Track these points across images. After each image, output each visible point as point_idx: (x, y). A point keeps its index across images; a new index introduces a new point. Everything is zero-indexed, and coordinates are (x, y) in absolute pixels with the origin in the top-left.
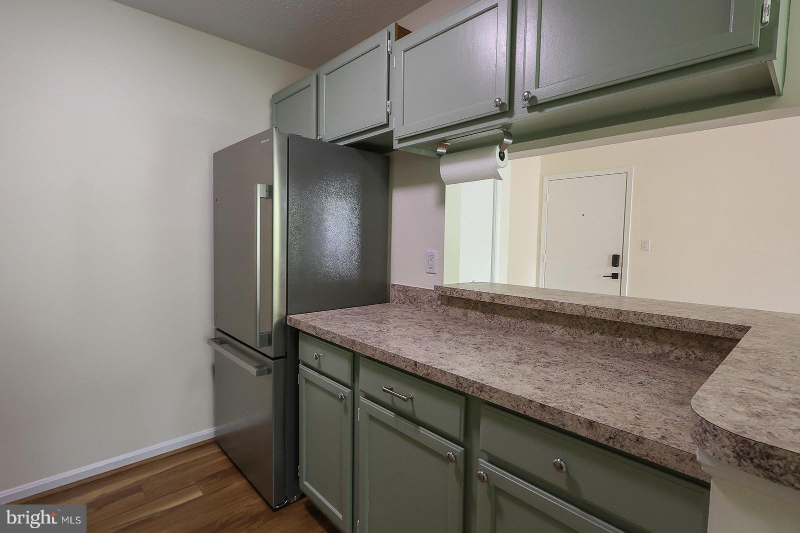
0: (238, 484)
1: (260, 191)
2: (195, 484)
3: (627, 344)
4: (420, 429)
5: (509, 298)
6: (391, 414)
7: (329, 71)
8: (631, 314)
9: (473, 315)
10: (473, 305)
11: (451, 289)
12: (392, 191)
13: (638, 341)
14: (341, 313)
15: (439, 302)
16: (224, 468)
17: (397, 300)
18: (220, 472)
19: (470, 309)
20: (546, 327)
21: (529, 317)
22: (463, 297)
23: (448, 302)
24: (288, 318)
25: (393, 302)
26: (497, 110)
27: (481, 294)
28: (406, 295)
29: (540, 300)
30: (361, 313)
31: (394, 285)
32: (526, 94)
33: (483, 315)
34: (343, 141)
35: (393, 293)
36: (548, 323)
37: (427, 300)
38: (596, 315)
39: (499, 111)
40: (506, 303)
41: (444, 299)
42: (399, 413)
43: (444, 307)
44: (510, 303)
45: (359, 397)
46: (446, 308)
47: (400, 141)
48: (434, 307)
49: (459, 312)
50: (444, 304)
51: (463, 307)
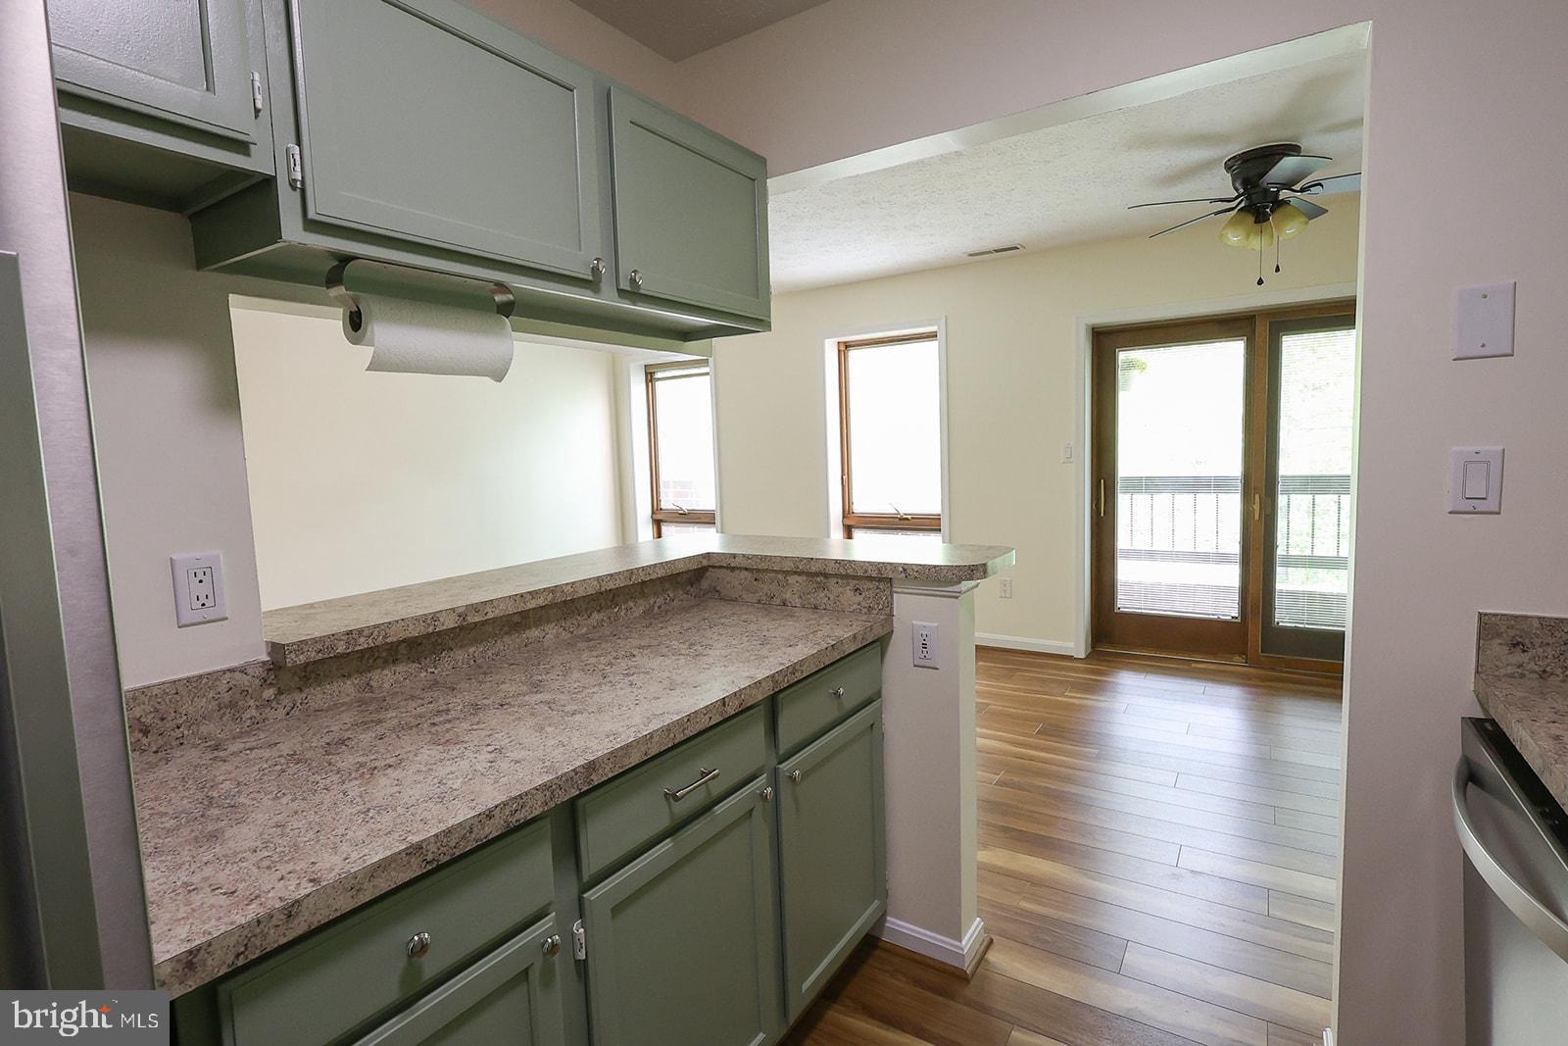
3: (622, 613)
5: (495, 604)
8: (641, 570)
11: (348, 634)
13: (631, 604)
15: (268, 693)
20: (535, 633)
21: (506, 629)
23: (306, 678)
27: (435, 617)
29: (544, 589)
36: (536, 625)
38: (611, 586)
40: (491, 616)
43: (288, 698)
44: (498, 613)
45: (580, 899)
46: (298, 697)
47: (312, 225)
48: (247, 715)
49: (348, 688)
50: (289, 691)
51: (357, 672)
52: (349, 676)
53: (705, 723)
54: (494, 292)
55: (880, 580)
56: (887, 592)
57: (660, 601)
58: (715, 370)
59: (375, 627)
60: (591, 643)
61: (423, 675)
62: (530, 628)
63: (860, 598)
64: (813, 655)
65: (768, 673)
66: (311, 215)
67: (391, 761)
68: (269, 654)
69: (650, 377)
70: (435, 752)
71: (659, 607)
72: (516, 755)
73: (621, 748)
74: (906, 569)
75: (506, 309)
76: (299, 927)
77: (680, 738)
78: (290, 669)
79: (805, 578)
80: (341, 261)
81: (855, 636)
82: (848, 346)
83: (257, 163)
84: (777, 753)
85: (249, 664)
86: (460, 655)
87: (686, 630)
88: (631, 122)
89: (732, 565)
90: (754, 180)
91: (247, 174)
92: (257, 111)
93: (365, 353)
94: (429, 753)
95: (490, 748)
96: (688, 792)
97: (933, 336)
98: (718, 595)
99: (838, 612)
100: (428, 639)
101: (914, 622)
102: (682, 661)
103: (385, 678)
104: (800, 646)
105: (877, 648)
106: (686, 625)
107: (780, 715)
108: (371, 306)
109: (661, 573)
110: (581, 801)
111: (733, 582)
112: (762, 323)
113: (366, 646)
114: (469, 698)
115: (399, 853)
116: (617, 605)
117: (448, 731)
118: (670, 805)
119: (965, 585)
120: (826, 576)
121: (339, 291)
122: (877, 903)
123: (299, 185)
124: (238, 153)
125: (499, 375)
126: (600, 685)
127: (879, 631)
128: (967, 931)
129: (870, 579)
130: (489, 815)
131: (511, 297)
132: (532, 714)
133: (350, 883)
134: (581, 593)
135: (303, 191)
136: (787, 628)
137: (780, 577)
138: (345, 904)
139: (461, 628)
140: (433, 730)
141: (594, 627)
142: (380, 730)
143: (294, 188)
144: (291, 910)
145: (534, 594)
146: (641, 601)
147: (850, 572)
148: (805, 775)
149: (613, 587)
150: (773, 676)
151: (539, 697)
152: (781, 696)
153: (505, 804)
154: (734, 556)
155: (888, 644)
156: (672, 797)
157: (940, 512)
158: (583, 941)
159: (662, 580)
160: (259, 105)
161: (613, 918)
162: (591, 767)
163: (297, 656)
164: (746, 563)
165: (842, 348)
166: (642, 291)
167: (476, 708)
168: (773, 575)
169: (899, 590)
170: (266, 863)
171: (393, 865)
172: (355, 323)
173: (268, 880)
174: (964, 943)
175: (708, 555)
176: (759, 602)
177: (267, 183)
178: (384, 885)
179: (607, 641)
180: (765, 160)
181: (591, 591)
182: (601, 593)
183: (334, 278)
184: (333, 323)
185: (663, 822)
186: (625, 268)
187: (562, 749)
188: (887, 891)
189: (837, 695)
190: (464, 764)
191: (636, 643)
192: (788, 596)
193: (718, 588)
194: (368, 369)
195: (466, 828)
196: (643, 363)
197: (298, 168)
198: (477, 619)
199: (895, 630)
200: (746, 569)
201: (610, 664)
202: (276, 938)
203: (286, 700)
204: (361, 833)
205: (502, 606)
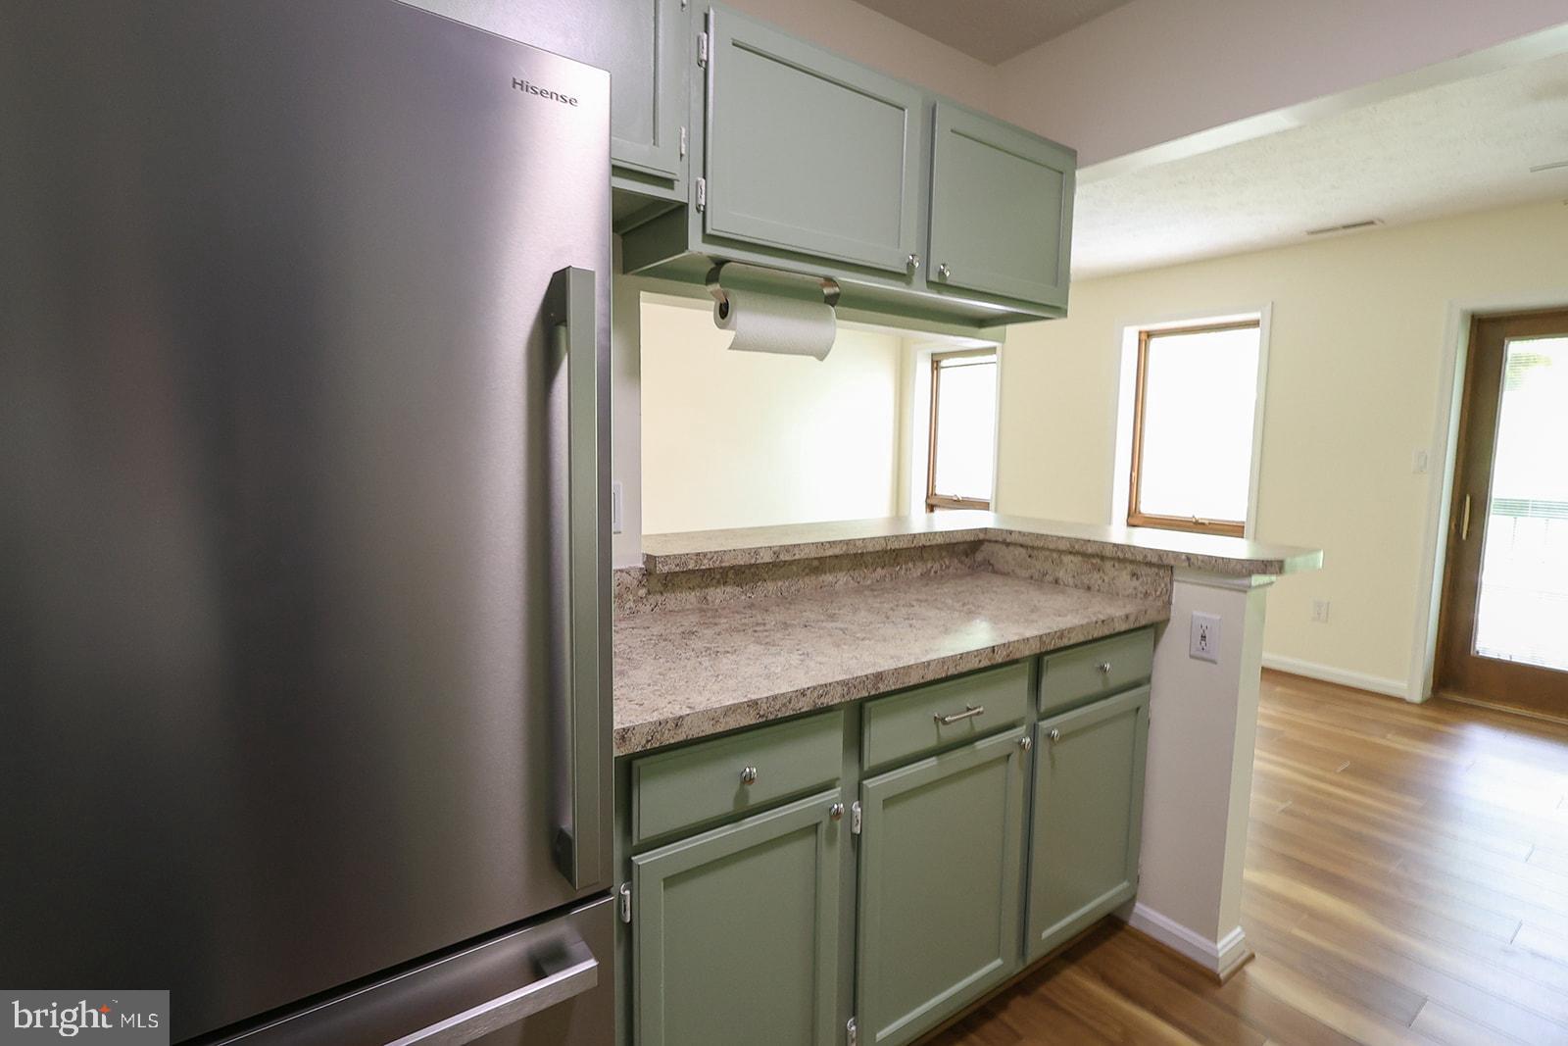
3: (903, 572)
5: (802, 547)
10: (718, 576)
11: (698, 554)
13: (910, 565)
15: (642, 592)
19: (713, 586)
20: (829, 578)
21: (807, 570)
23: (665, 585)
27: (756, 551)
29: (841, 541)
33: (737, 590)
36: (830, 572)
38: (896, 545)
40: (797, 557)
41: (656, 581)
44: (803, 555)
45: (860, 786)
46: (660, 598)
47: (709, 238)
48: (627, 606)
49: (691, 598)
50: (655, 593)
51: (699, 586)
52: (693, 589)
53: (974, 664)
54: (823, 286)
55: (1160, 566)
56: (1167, 580)
57: (937, 566)
58: (1003, 359)
59: (715, 552)
60: (876, 593)
61: (743, 597)
62: (825, 573)
63: (1136, 583)
64: (1082, 626)
65: (1036, 633)
66: (709, 231)
67: (729, 649)
68: (644, 563)
69: (936, 365)
70: (759, 648)
71: (936, 572)
72: (819, 659)
73: (904, 667)
74: (1189, 557)
75: (832, 300)
76: (681, 736)
77: (952, 671)
78: (658, 575)
79: (1080, 558)
80: (717, 264)
81: (1127, 617)
82: (1150, 335)
83: (676, 195)
84: (1038, 711)
85: (632, 568)
86: (771, 586)
87: (959, 593)
88: (952, 131)
89: (1008, 540)
90: (1062, 173)
91: (669, 202)
92: (681, 155)
93: (729, 336)
94: (753, 648)
95: (800, 652)
96: (955, 720)
97: (1255, 324)
98: (990, 567)
99: (1113, 594)
100: (750, 569)
101: (1195, 613)
102: (956, 614)
103: (718, 595)
104: (1069, 617)
105: (1151, 632)
106: (959, 589)
107: (1044, 673)
108: (737, 299)
109: (940, 540)
110: (869, 705)
111: (1007, 557)
112: (1059, 310)
113: (708, 567)
114: (779, 618)
115: (743, 703)
116: (898, 564)
117: (767, 637)
118: (938, 727)
119: (1257, 580)
120: (1103, 558)
121: (716, 287)
122: (1125, 884)
123: (702, 208)
124: (666, 187)
125: (821, 355)
126: (884, 623)
127: (1152, 616)
128: (1224, 936)
129: (1150, 564)
130: (803, 693)
131: (837, 289)
132: (831, 635)
133: (712, 715)
134: (871, 549)
135: (704, 213)
136: (1059, 601)
137: (1055, 555)
138: (709, 729)
139: (774, 564)
140: (756, 635)
141: (878, 581)
142: (717, 629)
143: (698, 210)
144: (678, 722)
145: (832, 544)
146: (919, 564)
147: (1129, 556)
148: (1063, 738)
149: (897, 547)
150: (1041, 637)
151: (833, 625)
152: (1046, 658)
153: (815, 688)
154: (1011, 532)
155: (1162, 634)
156: (940, 721)
157: (1245, 520)
158: (859, 819)
159: (940, 547)
160: (683, 152)
161: (884, 808)
162: (879, 677)
163: (663, 566)
164: (1021, 540)
165: (1144, 337)
166: (948, 282)
167: (786, 625)
168: (1047, 553)
169: (1180, 579)
170: (658, 693)
171: (739, 711)
172: (724, 311)
173: (662, 703)
174: (1220, 945)
175: (985, 530)
176: (1032, 577)
177: (681, 208)
178: (732, 723)
179: (888, 593)
180: (1076, 152)
181: (878, 548)
182: (886, 552)
183: (712, 277)
184: (707, 313)
185: (931, 742)
186: (936, 263)
187: (855, 661)
188: (1138, 877)
189: (1102, 669)
190: (782, 659)
191: (914, 597)
192: (1061, 574)
193: (991, 562)
194: (730, 348)
195: (788, 698)
196: (930, 351)
197: (703, 196)
198: (787, 558)
199: (1171, 618)
200: (1022, 546)
201: (892, 609)
202: (670, 738)
203: (652, 599)
204: (716, 688)
205: (807, 550)
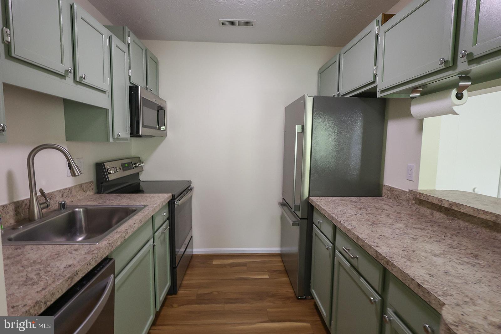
0: (285, 279)
1: (298, 128)
2: (266, 272)
4: (361, 278)
6: (348, 265)
7: (344, 52)
9: (438, 216)
11: (420, 193)
12: (387, 122)
14: (341, 199)
15: (414, 202)
16: (281, 269)
17: (386, 196)
18: (278, 270)
19: (436, 210)
22: (428, 201)
23: (419, 203)
24: (309, 198)
25: (384, 196)
26: (443, 66)
28: (392, 194)
30: (354, 201)
31: (385, 185)
32: (463, 52)
33: (445, 217)
34: (349, 94)
35: (384, 191)
37: (406, 198)
39: (444, 67)
41: (416, 200)
42: (352, 265)
43: (417, 206)
